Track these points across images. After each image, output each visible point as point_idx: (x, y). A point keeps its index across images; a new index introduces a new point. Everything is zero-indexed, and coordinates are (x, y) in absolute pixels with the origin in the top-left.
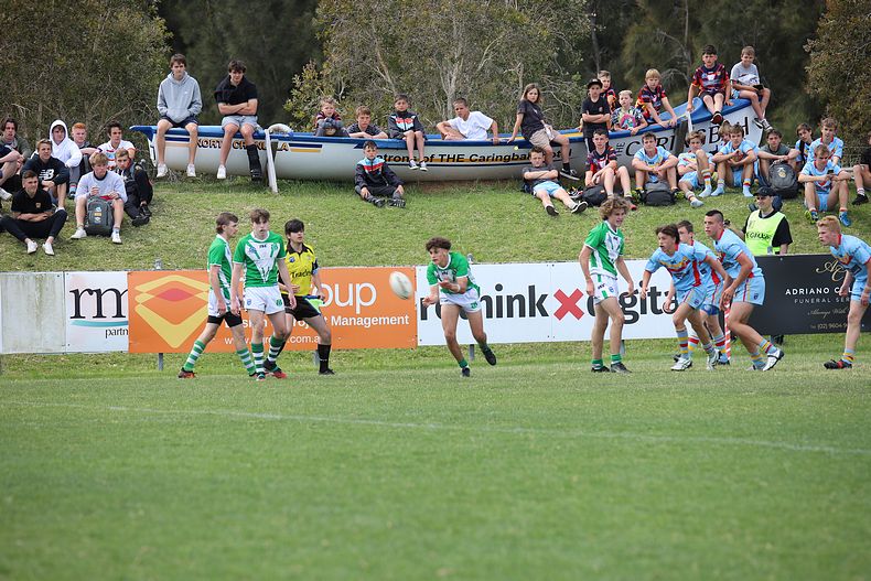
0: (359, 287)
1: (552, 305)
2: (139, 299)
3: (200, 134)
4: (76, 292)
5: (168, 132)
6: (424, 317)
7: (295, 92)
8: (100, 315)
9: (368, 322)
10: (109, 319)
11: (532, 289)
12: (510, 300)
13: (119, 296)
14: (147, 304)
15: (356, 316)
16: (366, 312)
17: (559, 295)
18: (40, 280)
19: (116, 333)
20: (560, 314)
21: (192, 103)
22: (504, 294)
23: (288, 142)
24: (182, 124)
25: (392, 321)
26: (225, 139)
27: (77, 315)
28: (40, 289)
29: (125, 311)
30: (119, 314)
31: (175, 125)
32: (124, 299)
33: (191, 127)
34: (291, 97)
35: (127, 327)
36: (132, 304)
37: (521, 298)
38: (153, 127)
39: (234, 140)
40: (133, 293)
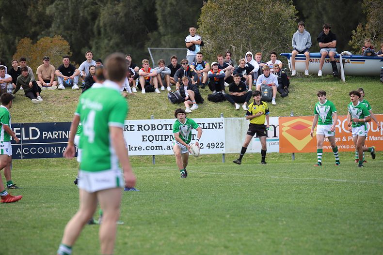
2: (284, 129)
3: (311, 57)
5: (296, 56)
7: (353, 37)
10: (271, 138)
13: (275, 128)
14: (287, 131)
15: (381, 136)
18: (241, 121)
19: (274, 144)
21: (307, 43)
23: (350, 59)
24: (303, 52)
26: (321, 59)
28: (241, 125)
29: (278, 134)
30: (275, 136)
31: (300, 53)
32: (277, 129)
33: (306, 53)
34: (352, 40)
35: (278, 141)
36: (281, 131)
38: (290, 54)
39: (326, 59)
40: (281, 126)
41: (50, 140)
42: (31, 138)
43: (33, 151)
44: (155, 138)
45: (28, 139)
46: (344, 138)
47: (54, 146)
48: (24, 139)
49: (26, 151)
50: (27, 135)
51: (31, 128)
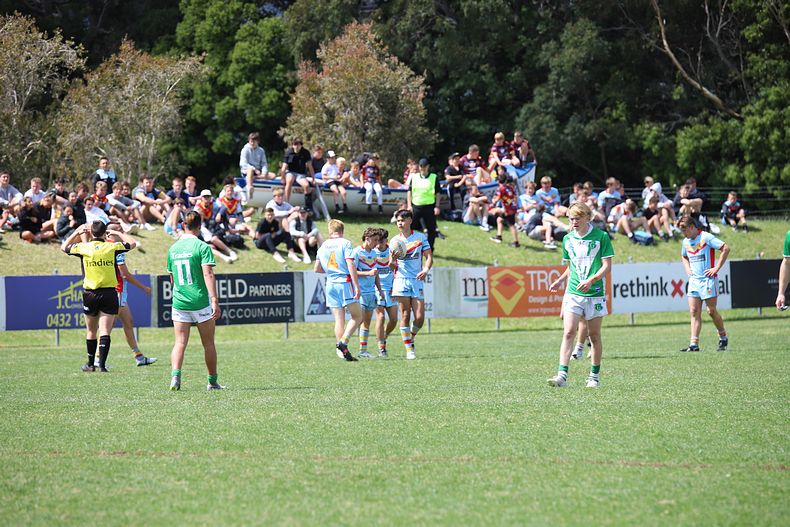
1: (670, 289)
2: (492, 284)
4: (465, 280)
6: (615, 296)
8: (476, 295)
10: (480, 297)
11: (661, 279)
12: (652, 285)
13: (484, 282)
14: (497, 288)
17: (673, 282)
18: (449, 272)
19: (482, 305)
20: (673, 294)
22: (650, 281)
27: (466, 295)
28: (450, 278)
29: (487, 293)
30: (484, 294)
32: (486, 283)
35: (487, 302)
36: (490, 287)
37: (656, 284)
40: (490, 281)
41: (257, 298)
42: (238, 295)
43: (241, 313)
45: (234, 296)
46: (551, 297)
47: (261, 306)
48: (231, 296)
49: (232, 314)
50: (233, 292)
51: (237, 281)
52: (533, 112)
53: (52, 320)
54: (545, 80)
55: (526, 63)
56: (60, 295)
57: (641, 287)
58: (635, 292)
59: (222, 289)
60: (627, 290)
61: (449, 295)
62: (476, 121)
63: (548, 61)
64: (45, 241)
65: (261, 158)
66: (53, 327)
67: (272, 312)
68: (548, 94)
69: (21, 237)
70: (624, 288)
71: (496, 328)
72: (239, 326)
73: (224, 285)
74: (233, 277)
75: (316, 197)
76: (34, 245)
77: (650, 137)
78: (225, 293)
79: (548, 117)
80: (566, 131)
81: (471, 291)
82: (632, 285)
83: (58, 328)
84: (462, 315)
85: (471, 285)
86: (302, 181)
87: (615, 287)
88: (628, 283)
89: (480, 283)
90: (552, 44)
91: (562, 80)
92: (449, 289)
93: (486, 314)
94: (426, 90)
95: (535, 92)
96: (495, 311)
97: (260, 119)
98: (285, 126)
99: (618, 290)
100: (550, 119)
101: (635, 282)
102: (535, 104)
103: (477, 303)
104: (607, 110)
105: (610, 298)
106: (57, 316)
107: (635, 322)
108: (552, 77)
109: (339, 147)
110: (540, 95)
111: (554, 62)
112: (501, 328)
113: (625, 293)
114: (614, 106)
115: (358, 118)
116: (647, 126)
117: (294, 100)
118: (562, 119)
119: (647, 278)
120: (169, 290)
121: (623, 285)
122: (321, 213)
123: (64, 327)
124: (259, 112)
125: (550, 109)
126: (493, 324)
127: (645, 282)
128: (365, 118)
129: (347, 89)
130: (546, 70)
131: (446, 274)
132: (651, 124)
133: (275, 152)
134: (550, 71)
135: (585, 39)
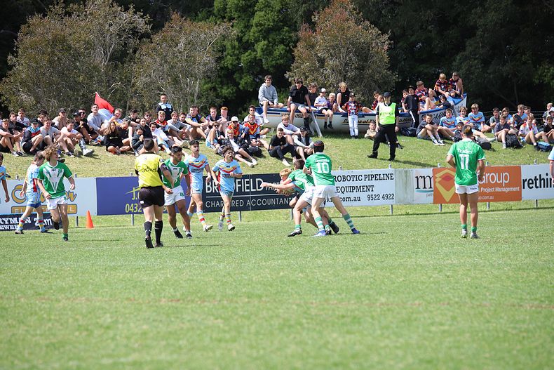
0: (504, 174)
2: (436, 180)
4: (417, 177)
6: (524, 188)
8: (425, 188)
9: (506, 190)
10: (428, 189)
13: (430, 179)
15: (503, 187)
16: (507, 186)
18: (406, 172)
19: (429, 195)
25: (514, 189)
27: (418, 188)
28: (406, 176)
29: (432, 186)
30: (431, 187)
32: (432, 180)
36: (435, 182)
40: (435, 178)
42: (258, 190)
43: (259, 202)
44: (345, 189)
45: (255, 190)
48: (252, 190)
49: (254, 203)
50: (254, 187)
51: (257, 180)
52: (466, 58)
53: (129, 208)
54: (474, 35)
55: (460, 24)
56: (134, 190)
57: (542, 181)
58: (538, 185)
59: (246, 185)
60: (533, 183)
61: (406, 188)
62: (424, 65)
63: (476, 21)
64: (123, 152)
65: (273, 93)
66: (130, 213)
67: (281, 201)
68: (476, 45)
69: (107, 150)
70: (531, 182)
71: (439, 211)
72: (259, 211)
73: (248, 183)
74: (254, 177)
75: (312, 120)
76: (116, 155)
77: (549, 74)
78: (248, 188)
79: (476, 61)
80: (489, 71)
81: (421, 185)
82: (536, 179)
83: (133, 213)
84: (415, 202)
85: (421, 180)
86: (302, 109)
87: (524, 181)
88: (533, 178)
89: (427, 179)
90: (479, 10)
91: (486, 35)
92: (406, 184)
93: (432, 201)
94: (390, 44)
95: (467, 44)
96: (438, 199)
97: (272, 66)
98: (290, 71)
99: (526, 183)
100: (478, 62)
101: (538, 177)
102: (466, 53)
103: (426, 193)
104: (518, 56)
105: (520, 189)
106: (132, 205)
107: (539, 206)
108: (479, 33)
109: (327, 85)
110: (470, 45)
111: (481, 22)
112: (443, 211)
113: (531, 186)
114: (524, 53)
115: (341, 64)
116: (547, 67)
117: (296, 53)
118: (486, 63)
119: (547, 174)
120: (210, 186)
121: (530, 180)
122: (316, 131)
123: (137, 213)
124: (272, 61)
125: (477, 56)
126: (437, 208)
127: (545, 177)
128: (346, 64)
129: (333, 44)
130: (475, 28)
131: (404, 174)
132: (550, 65)
133: (282, 89)
134: (477, 29)
135: (503, 6)
